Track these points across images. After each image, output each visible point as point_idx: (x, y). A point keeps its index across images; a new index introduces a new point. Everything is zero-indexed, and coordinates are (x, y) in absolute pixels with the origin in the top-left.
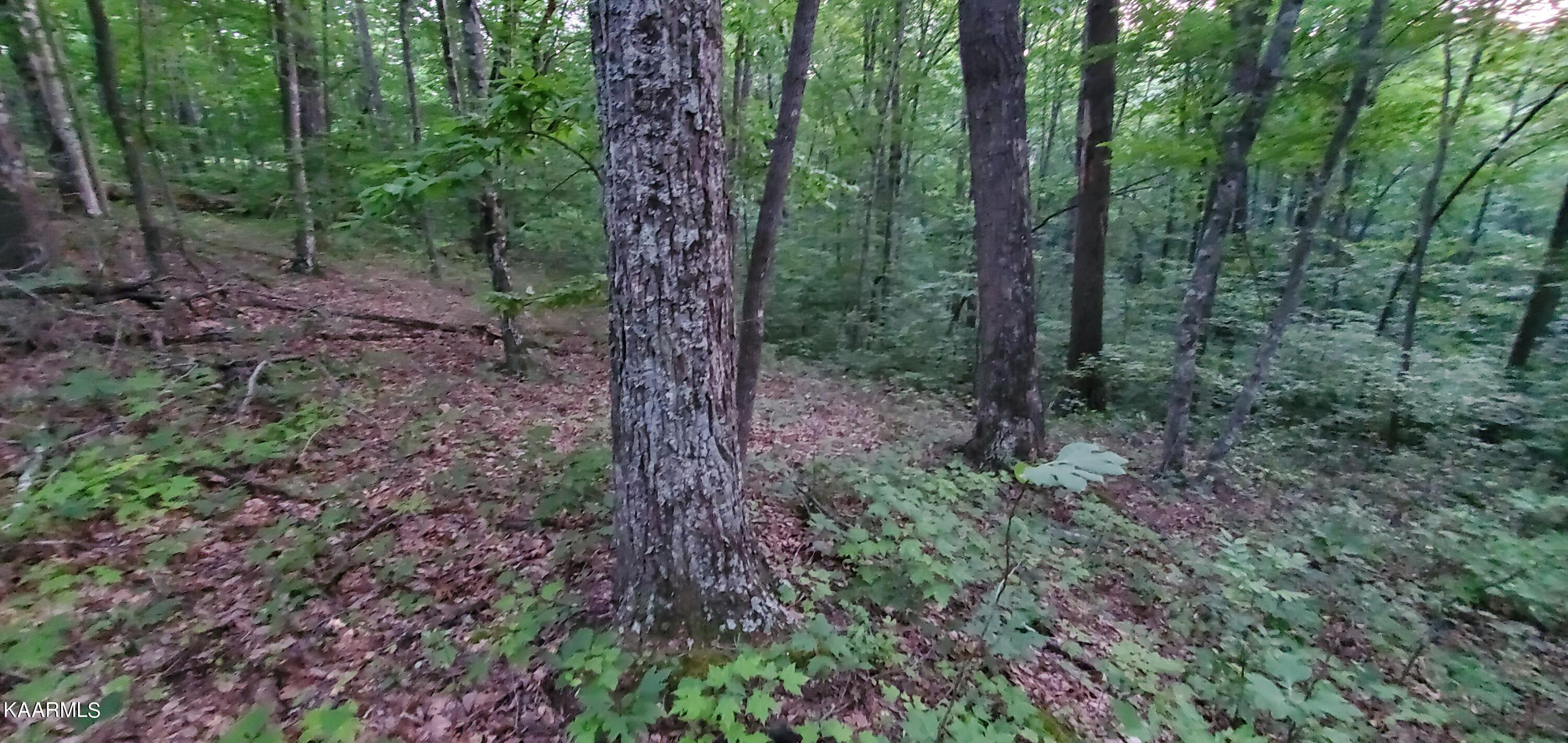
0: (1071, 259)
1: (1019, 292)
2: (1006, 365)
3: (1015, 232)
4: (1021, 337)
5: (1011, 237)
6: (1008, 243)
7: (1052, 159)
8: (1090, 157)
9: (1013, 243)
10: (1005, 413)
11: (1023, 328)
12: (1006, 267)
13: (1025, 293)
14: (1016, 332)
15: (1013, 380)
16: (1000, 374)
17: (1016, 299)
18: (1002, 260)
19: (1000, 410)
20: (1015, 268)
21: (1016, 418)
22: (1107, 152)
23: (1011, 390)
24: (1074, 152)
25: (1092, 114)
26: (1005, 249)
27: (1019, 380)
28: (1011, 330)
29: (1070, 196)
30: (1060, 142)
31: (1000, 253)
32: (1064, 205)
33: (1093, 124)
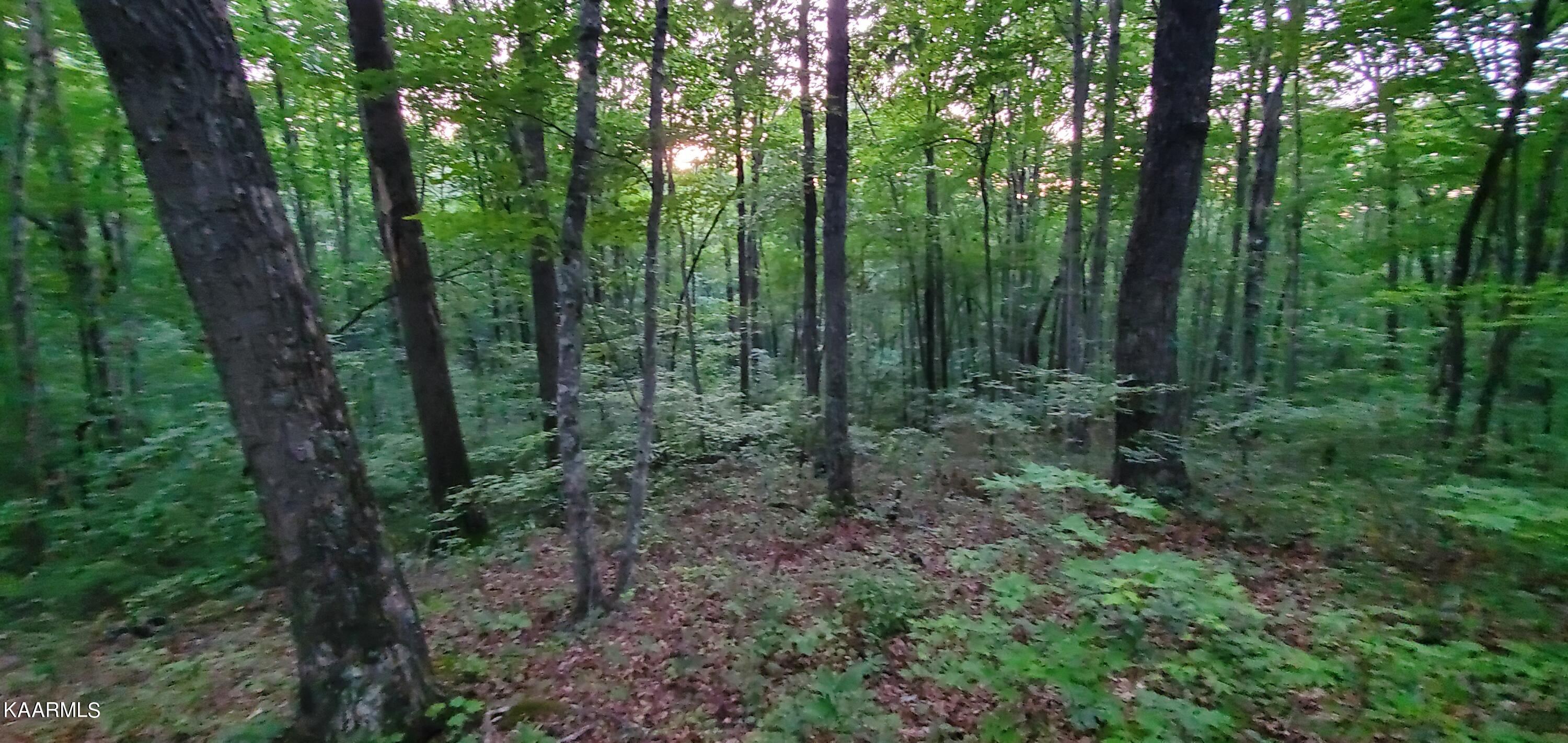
0: (402, 354)
1: (327, 444)
2: (333, 570)
3: (291, 346)
4: (349, 515)
5: (287, 355)
6: (283, 366)
7: (353, 245)
8: (397, 235)
9: (293, 366)
10: (350, 653)
11: (349, 499)
12: (290, 407)
13: (341, 444)
14: (339, 511)
15: (352, 593)
16: (323, 589)
17: (324, 457)
18: (279, 398)
19: (338, 653)
20: (310, 405)
21: (372, 654)
22: (416, 228)
23: (353, 608)
24: (378, 238)
25: (387, 183)
26: (280, 376)
27: (363, 588)
28: (327, 511)
29: (385, 283)
30: (360, 226)
31: (271, 385)
32: (380, 294)
33: (392, 196)
